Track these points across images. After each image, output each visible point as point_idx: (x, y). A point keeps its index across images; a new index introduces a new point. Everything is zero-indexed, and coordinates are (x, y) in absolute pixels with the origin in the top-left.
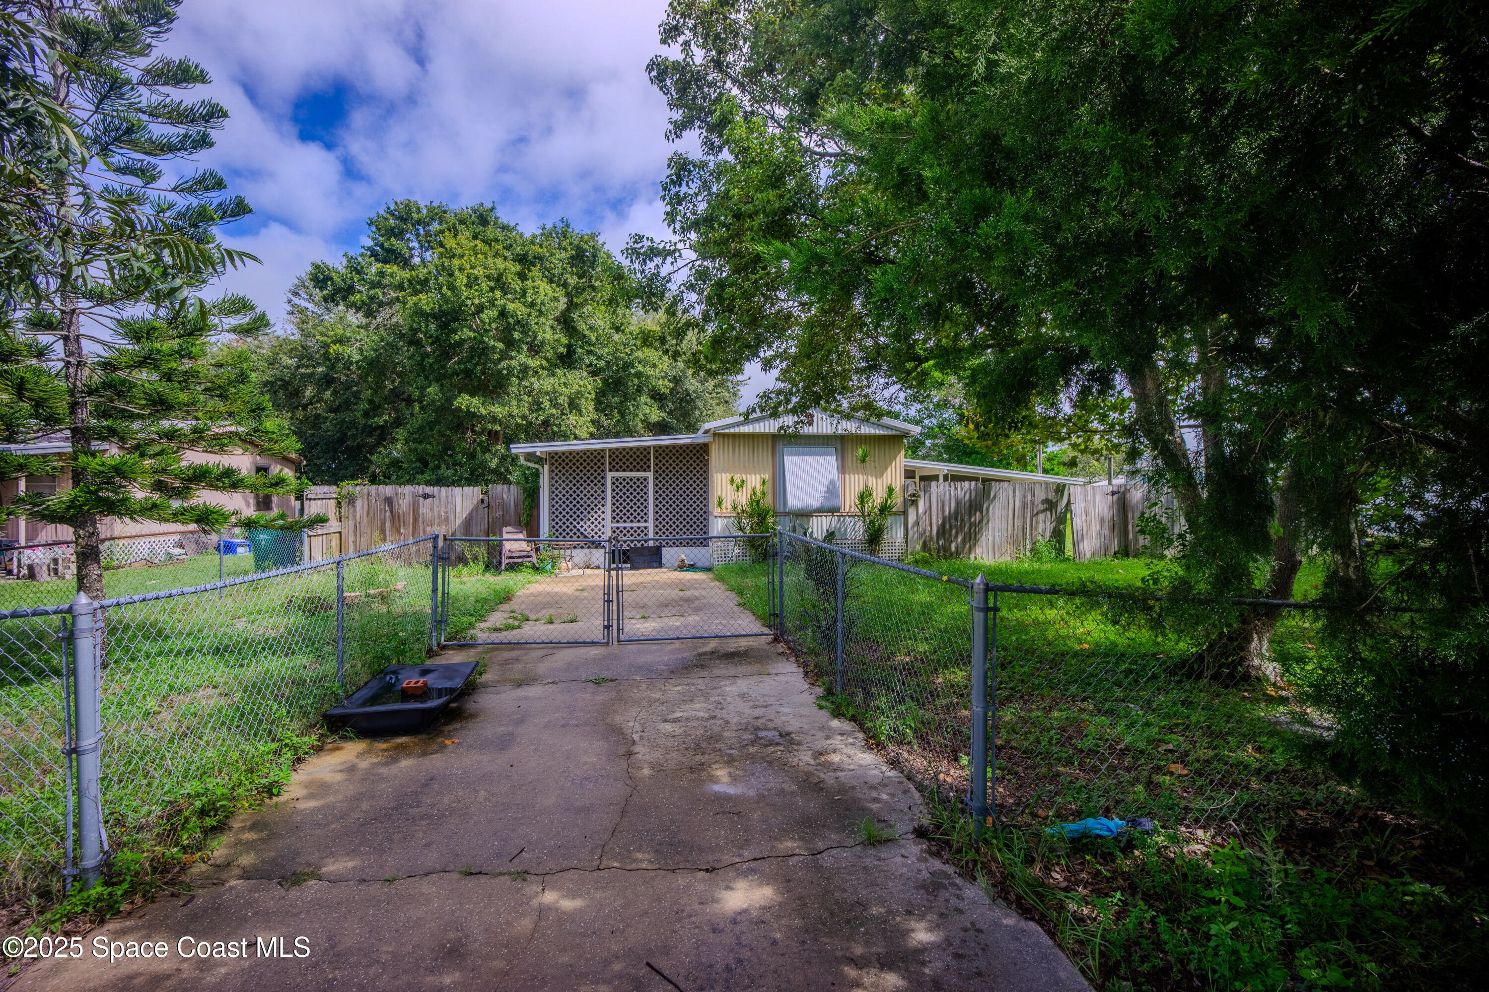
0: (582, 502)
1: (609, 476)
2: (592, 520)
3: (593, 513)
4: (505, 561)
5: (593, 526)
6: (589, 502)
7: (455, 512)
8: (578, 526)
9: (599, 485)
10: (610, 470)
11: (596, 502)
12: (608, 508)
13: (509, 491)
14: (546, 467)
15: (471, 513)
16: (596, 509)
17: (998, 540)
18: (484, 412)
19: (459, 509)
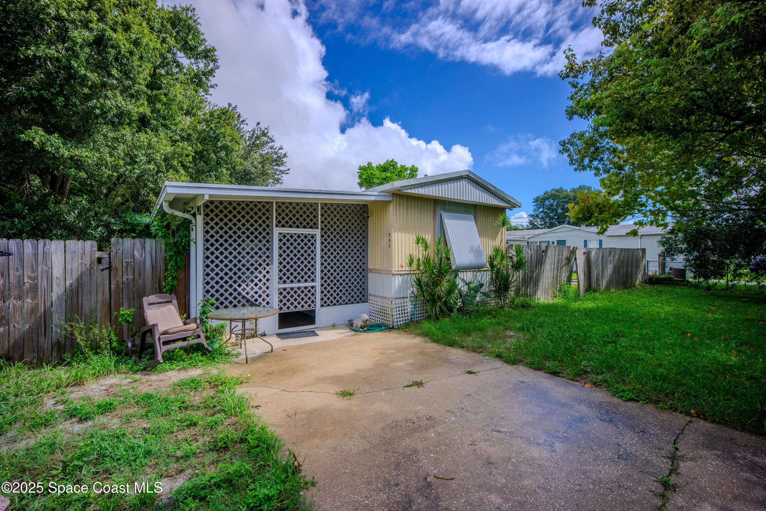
0: (244, 261)
1: (277, 231)
2: (256, 281)
3: (256, 273)
4: (160, 350)
5: (256, 289)
6: (252, 261)
7: (50, 278)
8: (240, 289)
9: (264, 241)
10: (277, 226)
11: (260, 261)
12: (275, 268)
13: (144, 247)
14: (200, 219)
15: (80, 279)
16: (260, 269)
17: (547, 285)
18: (67, 154)
19: (57, 272)
